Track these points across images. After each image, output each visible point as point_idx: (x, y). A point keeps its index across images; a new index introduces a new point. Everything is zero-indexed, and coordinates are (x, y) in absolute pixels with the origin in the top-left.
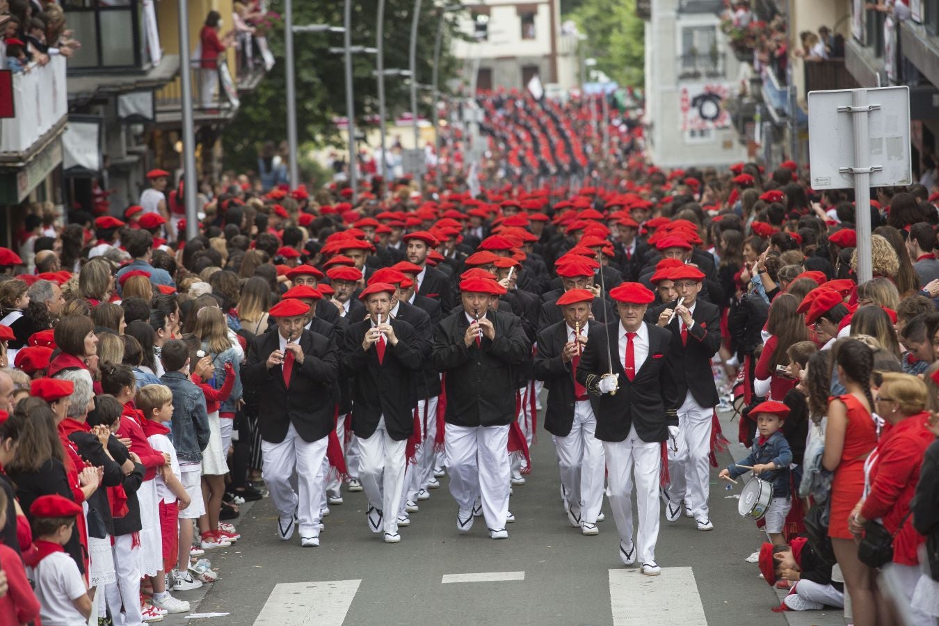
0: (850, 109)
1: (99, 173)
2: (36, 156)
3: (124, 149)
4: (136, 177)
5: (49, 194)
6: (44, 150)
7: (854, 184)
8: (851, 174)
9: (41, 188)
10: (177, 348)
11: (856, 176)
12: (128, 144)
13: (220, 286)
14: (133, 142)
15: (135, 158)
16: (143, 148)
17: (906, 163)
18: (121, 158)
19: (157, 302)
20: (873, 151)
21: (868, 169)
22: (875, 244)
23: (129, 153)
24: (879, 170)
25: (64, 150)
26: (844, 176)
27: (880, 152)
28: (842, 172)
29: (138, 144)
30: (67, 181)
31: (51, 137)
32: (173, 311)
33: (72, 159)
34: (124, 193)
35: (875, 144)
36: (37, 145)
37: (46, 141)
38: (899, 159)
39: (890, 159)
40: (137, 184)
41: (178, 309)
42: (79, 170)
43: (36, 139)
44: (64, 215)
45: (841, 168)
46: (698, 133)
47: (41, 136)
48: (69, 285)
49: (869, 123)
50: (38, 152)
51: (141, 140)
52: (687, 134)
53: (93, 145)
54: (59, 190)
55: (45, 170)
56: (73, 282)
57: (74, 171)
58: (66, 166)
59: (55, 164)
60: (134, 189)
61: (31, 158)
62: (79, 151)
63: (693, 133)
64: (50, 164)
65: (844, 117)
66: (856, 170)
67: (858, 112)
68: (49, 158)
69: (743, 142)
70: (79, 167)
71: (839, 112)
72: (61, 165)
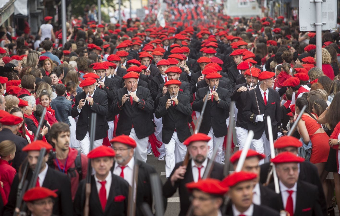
0: (315, 1)
1: (28, 16)
2: (5, 10)
3: (36, 7)
4: (40, 18)
5: (9, 24)
6: (8, 8)
7: (316, 29)
8: (315, 25)
9: (6, 22)
10: (62, 87)
11: (316, 26)
12: (38, 5)
13: (80, 62)
14: (40, 5)
15: (40, 11)
16: (43, 7)
17: (335, 22)
18: (35, 11)
19: (56, 69)
20: (323, 17)
21: (321, 24)
22: (323, 52)
23: (38, 9)
24: (325, 24)
25: (15, 8)
26: (312, 26)
27: (326, 17)
28: (311, 25)
29: (41, 6)
30: (16, 19)
31: (10, 3)
32: (62, 73)
33: (17, 11)
34: (36, 24)
35: (324, 14)
36: (5, 6)
37: (9, 5)
38: (333, 20)
39: (329, 20)
40: (41, 20)
41: (64, 72)
42: (20, 16)
43: (5, 4)
44: (15, 32)
45: (311, 23)
46: (243, 4)
47: (7, 3)
48: (23, 61)
49: (322, 7)
50: (6, 9)
51: (43, 4)
52: (239, 4)
53: (25, 6)
54: (13, 22)
55: (8, 15)
56: (25, 60)
57: (18, 16)
58: (15, 14)
59: (12, 13)
60: (40, 22)
61: (3, 11)
62: (20, 8)
63: (241, 4)
64: (10, 13)
65: (312, 4)
66: (316, 24)
67: (318, 2)
68: (9, 11)
69: (260, 7)
70: (20, 14)
71: (311, 2)
72: (13, 14)
